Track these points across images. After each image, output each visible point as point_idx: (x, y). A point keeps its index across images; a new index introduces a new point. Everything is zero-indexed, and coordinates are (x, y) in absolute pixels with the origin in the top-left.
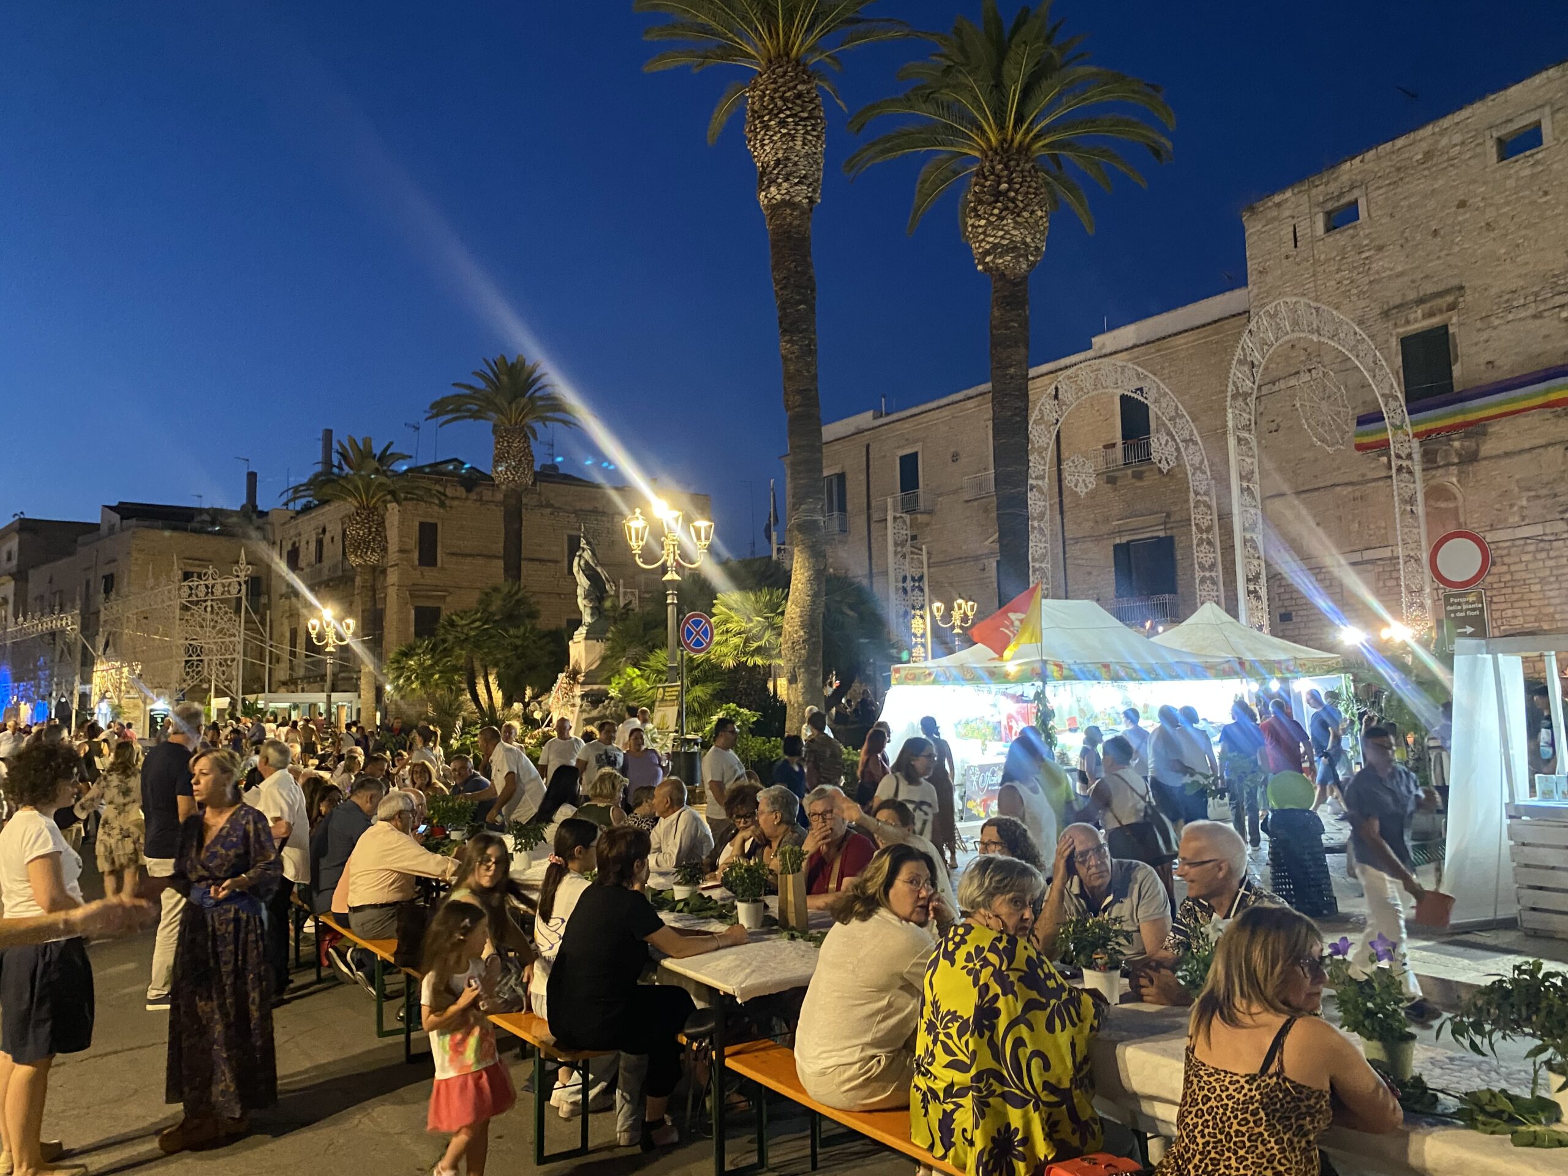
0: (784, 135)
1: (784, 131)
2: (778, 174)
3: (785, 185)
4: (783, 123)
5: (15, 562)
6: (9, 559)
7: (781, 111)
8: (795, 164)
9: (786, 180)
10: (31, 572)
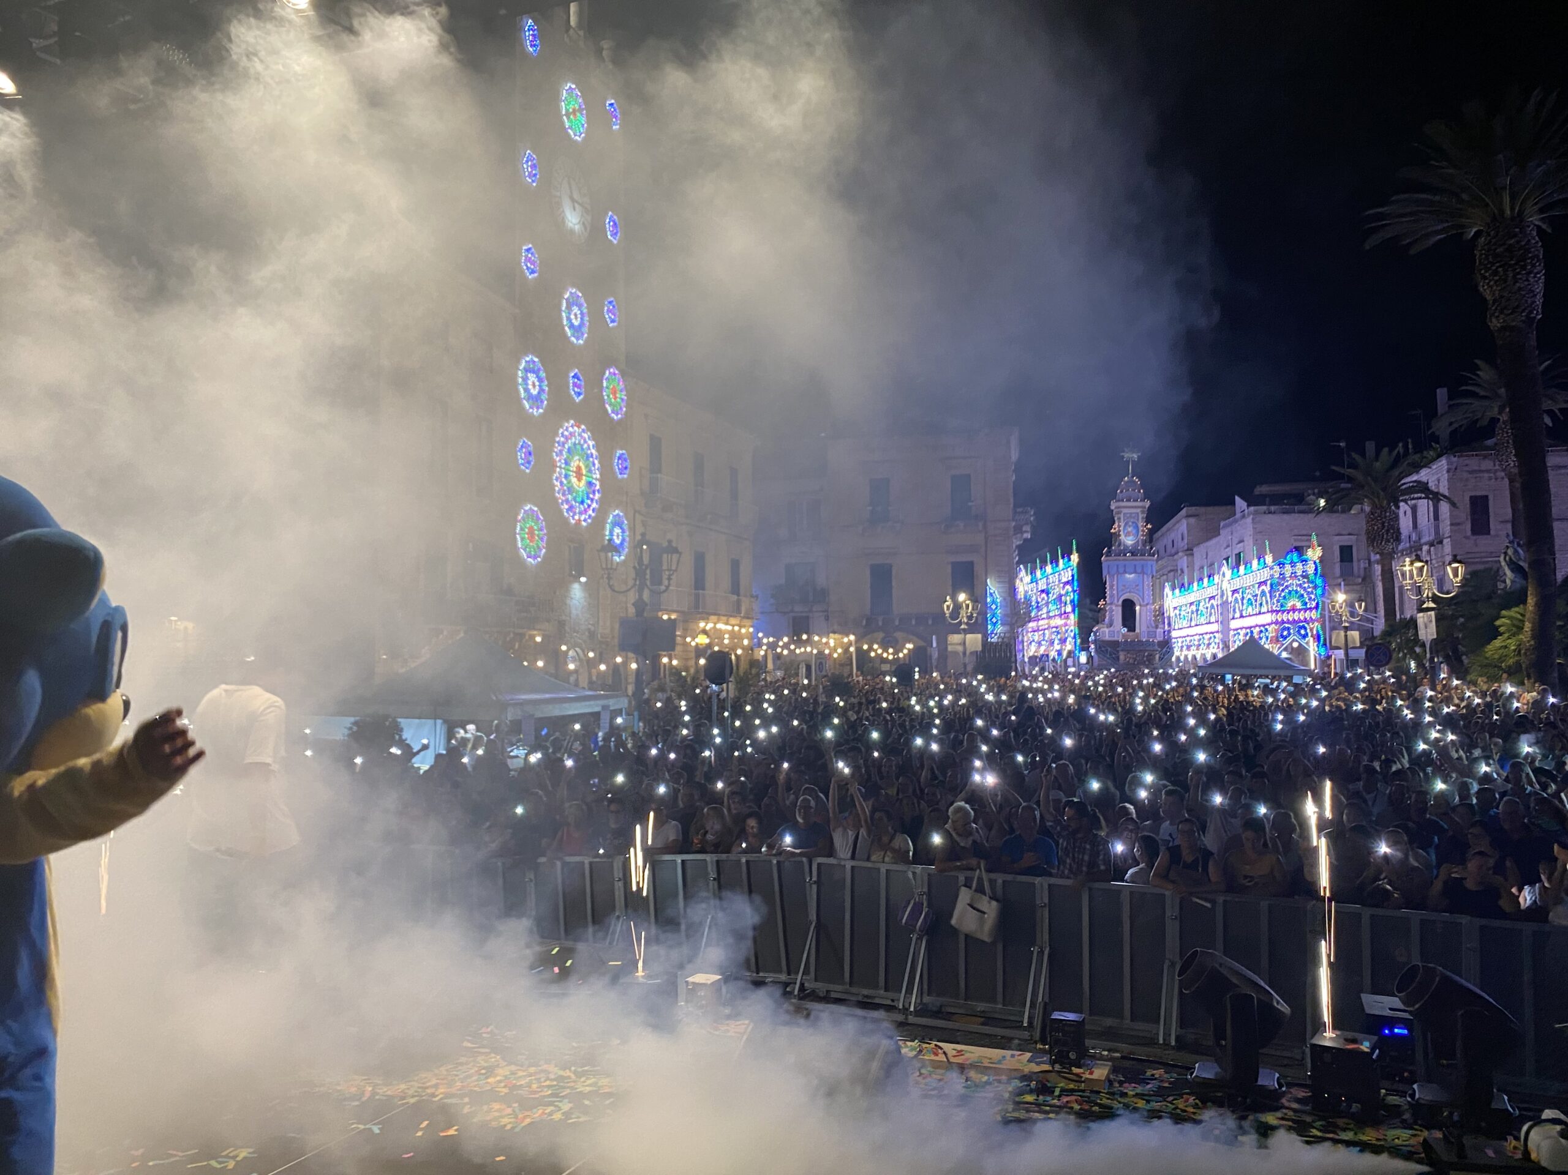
0: (1496, 281)
1: (1496, 278)
2: (1496, 309)
3: (1502, 316)
4: (1495, 273)
5: (1186, 541)
6: (1183, 539)
7: (1493, 264)
8: (1509, 300)
9: (1501, 312)
10: (1195, 550)
